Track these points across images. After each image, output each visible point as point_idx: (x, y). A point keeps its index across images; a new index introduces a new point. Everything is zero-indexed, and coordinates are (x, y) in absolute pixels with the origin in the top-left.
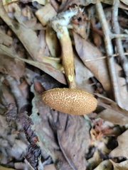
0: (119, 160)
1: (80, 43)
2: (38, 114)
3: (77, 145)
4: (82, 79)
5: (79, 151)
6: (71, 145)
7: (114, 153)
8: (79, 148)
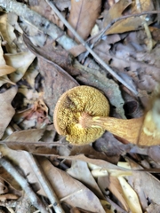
0: (5, 87)
3: (58, 88)
6: (64, 86)
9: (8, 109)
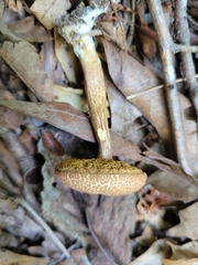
0: (180, 242)
1: (117, 61)
2: (54, 185)
3: (117, 224)
4: (123, 123)
5: (121, 232)
6: (109, 226)
7: (173, 232)
8: (121, 227)
9: (186, 219)
